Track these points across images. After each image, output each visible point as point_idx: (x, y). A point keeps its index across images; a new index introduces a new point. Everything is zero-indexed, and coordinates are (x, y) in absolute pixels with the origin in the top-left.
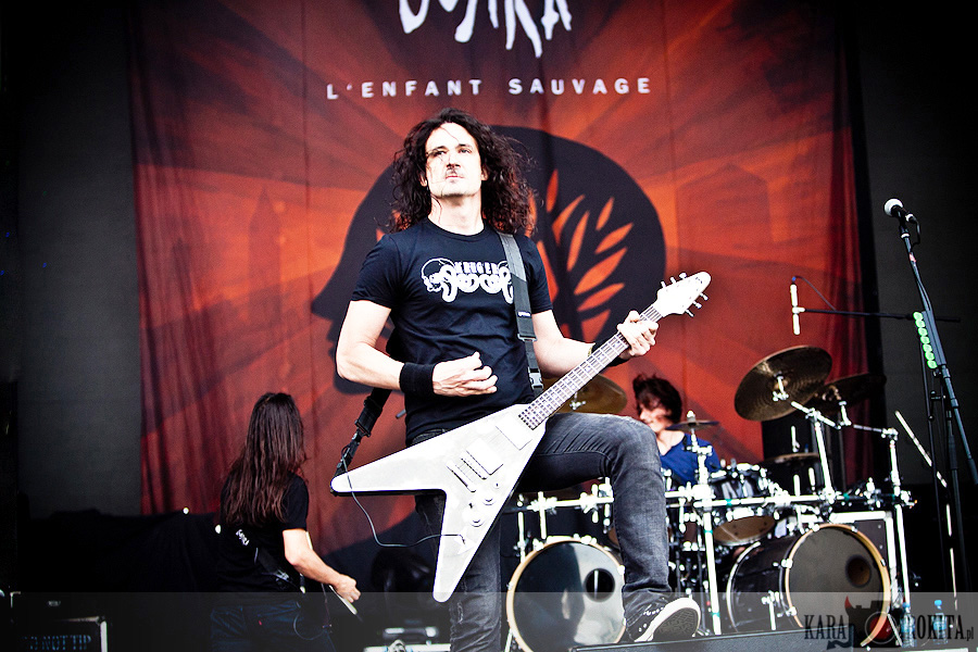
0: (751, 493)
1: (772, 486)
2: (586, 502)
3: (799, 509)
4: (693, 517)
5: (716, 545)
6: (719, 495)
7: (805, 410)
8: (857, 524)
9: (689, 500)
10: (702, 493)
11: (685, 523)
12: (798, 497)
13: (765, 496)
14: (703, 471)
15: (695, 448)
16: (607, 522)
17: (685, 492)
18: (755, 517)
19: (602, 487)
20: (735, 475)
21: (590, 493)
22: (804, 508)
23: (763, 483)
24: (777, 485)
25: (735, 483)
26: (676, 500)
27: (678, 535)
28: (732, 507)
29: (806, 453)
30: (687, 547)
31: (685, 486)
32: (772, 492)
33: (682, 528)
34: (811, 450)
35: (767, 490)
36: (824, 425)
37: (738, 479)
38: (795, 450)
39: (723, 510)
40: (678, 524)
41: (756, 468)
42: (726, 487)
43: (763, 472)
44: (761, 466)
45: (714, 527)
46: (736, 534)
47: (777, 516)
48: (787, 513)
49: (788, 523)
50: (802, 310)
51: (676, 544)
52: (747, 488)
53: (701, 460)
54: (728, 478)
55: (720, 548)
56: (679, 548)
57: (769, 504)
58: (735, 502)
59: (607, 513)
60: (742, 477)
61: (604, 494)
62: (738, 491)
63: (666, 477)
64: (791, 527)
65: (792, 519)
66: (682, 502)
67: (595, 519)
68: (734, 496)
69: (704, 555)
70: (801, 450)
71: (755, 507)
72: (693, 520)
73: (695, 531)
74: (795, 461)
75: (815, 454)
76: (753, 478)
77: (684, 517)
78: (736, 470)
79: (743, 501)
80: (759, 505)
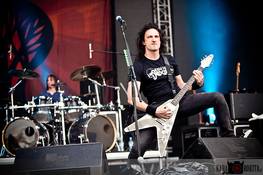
0: (76, 105)
1: (82, 103)
2: (26, 107)
3: (90, 110)
4: (58, 112)
5: (65, 120)
6: (66, 105)
7: (92, 81)
8: (107, 115)
9: (57, 106)
10: (61, 104)
11: (56, 114)
12: (90, 106)
13: (80, 106)
14: (61, 98)
15: (59, 91)
16: (32, 113)
17: (56, 104)
18: (77, 112)
19: (31, 102)
20: (71, 99)
21: (27, 104)
22: (92, 110)
23: (80, 102)
24: (83, 103)
25: (71, 102)
26: (53, 107)
27: (53, 117)
28: (70, 109)
29: (93, 94)
30: (56, 120)
31: (56, 102)
32: (82, 105)
33: (55, 115)
34: (94, 93)
35: (81, 104)
36: (98, 86)
37: (72, 101)
38: (89, 93)
39: (67, 110)
40: (54, 114)
41: (77, 97)
42: (69, 103)
43: (80, 99)
44: (79, 97)
45: (64, 115)
46: (71, 117)
47: (83, 112)
48: (87, 111)
49: (87, 114)
50: (92, 51)
51: (53, 120)
52: (74, 103)
53: (61, 95)
54: (69, 100)
55: (66, 121)
56: (54, 121)
57: (81, 108)
58: (71, 107)
59: (33, 110)
60: (73, 100)
61: (32, 104)
62: (72, 104)
63: (51, 100)
64: (88, 115)
65: (88, 113)
66: (55, 107)
67: (29, 112)
68: (71, 105)
69: (61, 123)
70: (91, 93)
71: (77, 109)
72: (58, 113)
73: (59, 116)
74: (89, 96)
75: (95, 94)
76: (77, 100)
77: (56, 112)
78: (71, 98)
79: (73, 107)
80: (78, 108)
